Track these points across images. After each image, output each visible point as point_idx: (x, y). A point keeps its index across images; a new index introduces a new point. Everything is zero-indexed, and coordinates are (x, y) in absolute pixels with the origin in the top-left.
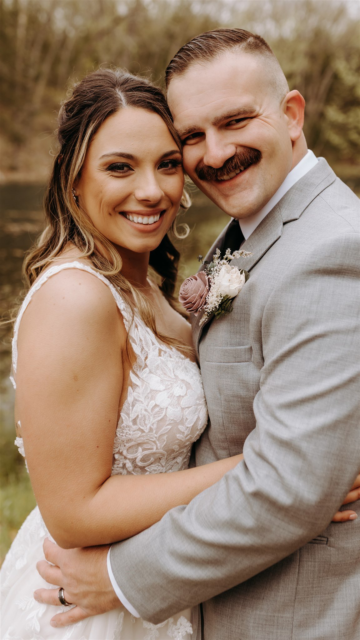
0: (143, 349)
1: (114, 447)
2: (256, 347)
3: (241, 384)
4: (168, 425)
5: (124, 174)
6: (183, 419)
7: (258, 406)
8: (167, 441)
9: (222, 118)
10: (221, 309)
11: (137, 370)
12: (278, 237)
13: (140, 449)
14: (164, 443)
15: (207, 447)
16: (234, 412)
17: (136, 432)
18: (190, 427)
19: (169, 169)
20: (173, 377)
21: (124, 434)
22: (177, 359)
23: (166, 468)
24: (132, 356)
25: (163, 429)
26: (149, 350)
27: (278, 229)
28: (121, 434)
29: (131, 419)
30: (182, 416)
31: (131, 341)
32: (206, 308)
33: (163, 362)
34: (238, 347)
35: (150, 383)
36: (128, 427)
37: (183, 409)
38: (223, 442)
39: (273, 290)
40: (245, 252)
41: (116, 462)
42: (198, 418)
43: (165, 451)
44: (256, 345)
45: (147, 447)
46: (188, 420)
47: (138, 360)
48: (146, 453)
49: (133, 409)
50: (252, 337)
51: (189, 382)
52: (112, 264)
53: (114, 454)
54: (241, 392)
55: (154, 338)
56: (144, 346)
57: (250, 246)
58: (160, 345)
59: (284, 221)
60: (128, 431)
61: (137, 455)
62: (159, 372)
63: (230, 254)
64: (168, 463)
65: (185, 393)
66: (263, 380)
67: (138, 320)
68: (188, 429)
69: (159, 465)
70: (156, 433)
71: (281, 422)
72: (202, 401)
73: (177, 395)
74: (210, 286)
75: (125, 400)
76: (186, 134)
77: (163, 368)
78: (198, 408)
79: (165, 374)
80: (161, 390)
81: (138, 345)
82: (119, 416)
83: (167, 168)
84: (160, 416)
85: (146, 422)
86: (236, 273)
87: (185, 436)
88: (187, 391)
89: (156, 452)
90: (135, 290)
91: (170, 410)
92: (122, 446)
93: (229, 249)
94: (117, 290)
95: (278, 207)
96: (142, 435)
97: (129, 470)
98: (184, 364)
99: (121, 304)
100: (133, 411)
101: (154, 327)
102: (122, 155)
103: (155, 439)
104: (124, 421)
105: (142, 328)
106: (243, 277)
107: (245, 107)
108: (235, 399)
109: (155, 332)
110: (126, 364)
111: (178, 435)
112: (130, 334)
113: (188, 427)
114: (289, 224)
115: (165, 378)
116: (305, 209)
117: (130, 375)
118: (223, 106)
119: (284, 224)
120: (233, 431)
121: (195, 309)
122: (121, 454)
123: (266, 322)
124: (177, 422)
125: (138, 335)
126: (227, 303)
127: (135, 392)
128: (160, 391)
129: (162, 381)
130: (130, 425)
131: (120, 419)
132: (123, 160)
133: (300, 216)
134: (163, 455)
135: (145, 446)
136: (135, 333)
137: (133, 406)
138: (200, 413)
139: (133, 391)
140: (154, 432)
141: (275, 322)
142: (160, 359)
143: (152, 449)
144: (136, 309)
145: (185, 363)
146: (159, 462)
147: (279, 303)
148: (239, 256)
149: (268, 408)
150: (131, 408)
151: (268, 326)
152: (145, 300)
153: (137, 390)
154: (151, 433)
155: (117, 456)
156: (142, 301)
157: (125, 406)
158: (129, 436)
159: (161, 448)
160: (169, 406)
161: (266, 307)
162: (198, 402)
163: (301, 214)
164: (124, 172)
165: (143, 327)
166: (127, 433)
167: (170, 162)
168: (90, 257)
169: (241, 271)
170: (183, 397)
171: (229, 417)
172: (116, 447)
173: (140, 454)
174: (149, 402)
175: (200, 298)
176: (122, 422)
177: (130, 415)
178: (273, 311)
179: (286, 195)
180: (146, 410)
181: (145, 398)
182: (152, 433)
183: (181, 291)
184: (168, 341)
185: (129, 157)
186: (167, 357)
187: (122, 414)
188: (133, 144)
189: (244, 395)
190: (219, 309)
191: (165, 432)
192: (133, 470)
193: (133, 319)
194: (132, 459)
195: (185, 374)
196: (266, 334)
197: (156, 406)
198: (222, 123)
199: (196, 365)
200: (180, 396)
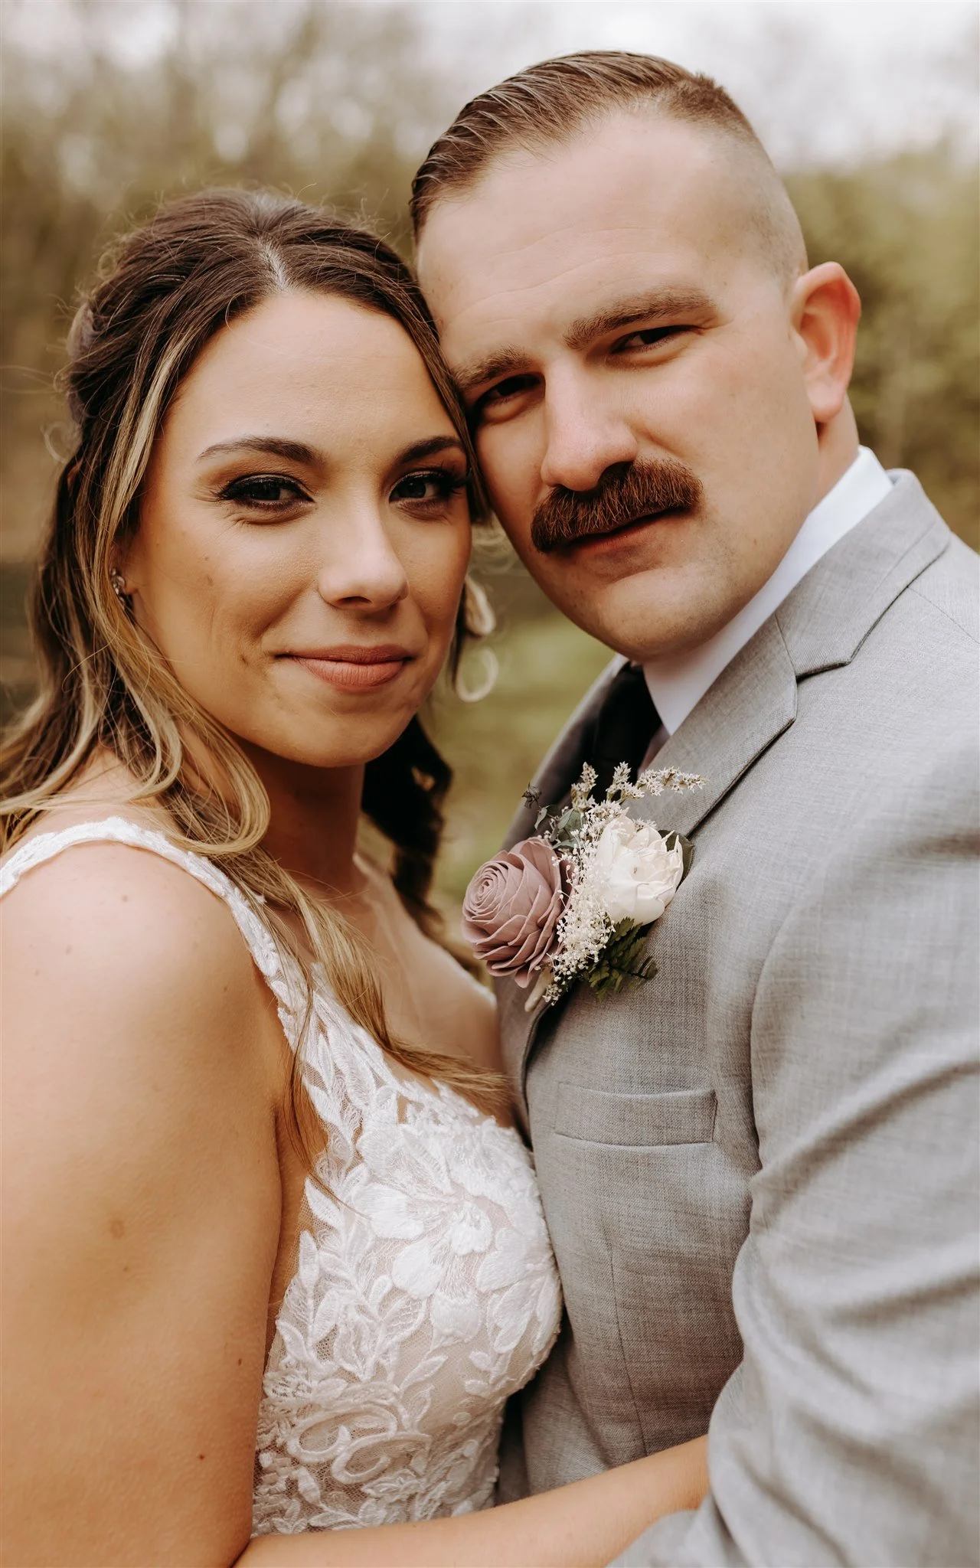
0: (346, 1102)
1: (258, 1431)
2: (729, 1096)
3: (681, 1216)
4: (436, 1352)
5: (279, 514)
6: (483, 1328)
7: (750, 1305)
8: (433, 1402)
9: (597, 322)
10: (607, 965)
11: (329, 1173)
12: (785, 722)
13: (344, 1433)
14: (424, 1411)
15: (563, 1406)
16: (657, 1304)
17: (329, 1381)
18: (507, 1354)
19: (428, 503)
20: (448, 1189)
21: (289, 1390)
22: (457, 1126)
23: (429, 1480)
24: (310, 1129)
25: (419, 1366)
26: (367, 1104)
27: (786, 698)
28: (280, 1390)
29: (311, 1341)
30: (480, 1321)
31: (305, 1081)
32: (557, 963)
33: (413, 1141)
34: (670, 1094)
35: (373, 1216)
36: (304, 1367)
37: (483, 1297)
38: (619, 1398)
39: (790, 906)
40: (679, 775)
41: (266, 1478)
42: (533, 1321)
43: (425, 1432)
44: (730, 1088)
45: (366, 1427)
46: (501, 1333)
47: (331, 1143)
48: (364, 1445)
49: (317, 1305)
50: (718, 1061)
51: (498, 1202)
52: (236, 813)
53: (258, 1453)
54: (682, 1243)
55: (382, 1060)
56: (350, 1090)
57: (688, 753)
58: (401, 1082)
59: (801, 671)
60: (302, 1379)
61: (336, 1449)
62: (402, 1176)
63: (629, 781)
64: (435, 1465)
65: (488, 1243)
66: (764, 1214)
67: (327, 1005)
68: (501, 1358)
69: (405, 1475)
70: (397, 1381)
71: (845, 1375)
72: (543, 1260)
73: (464, 1251)
74: (566, 888)
75: (292, 1276)
76: (479, 379)
77: (413, 1161)
78: (532, 1286)
79: (420, 1181)
80: (411, 1236)
81: (329, 1091)
82: (271, 1331)
83: (421, 500)
84: (409, 1325)
85: (365, 1348)
86: (650, 843)
87: (490, 1382)
88: (494, 1233)
89: (396, 1438)
90: (311, 906)
91: (443, 1304)
92: (283, 1425)
93: (624, 765)
94: (252, 907)
95: (775, 627)
96: (349, 1389)
97: (307, 1498)
98: (479, 1139)
99: (269, 958)
100: (318, 1315)
101: (379, 1023)
102: (273, 447)
103: (392, 1399)
104: (288, 1347)
105: (341, 1032)
106: (676, 858)
107: (671, 288)
108: (660, 1263)
109: (384, 1041)
110: (292, 1158)
111: (468, 1383)
112: (302, 1057)
113: (500, 1355)
114: (816, 680)
115: (423, 1196)
116: (869, 633)
117: (307, 1194)
118: (600, 283)
119: (801, 679)
120: (655, 1365)
121: (520, 963)
122: (281, 1450)
123: (769, 1017)
124: (466, 1341)
125: (330, 1055)
126: (629, 948)
127: (323, 1250)
128: (408, 1242)
129: (412, 1206)
130: (308, 1359)
131: (276, 1342)
132: (277, 465)
133: (854, 654)
134: (420, 1444)
135: (361, 1423)
136: (320, 1051)
137: (318, 1296)
138: (539, 1303)
139: (318, 1247)
140: (391, 1376)
141: (803, 1017)
142: (404, 1131)
143: (383, 1430)
144: (317, 968)
145: (484, 1136)
146: (406, 1465)
147: (815, 954)
148: (662, 790)
149: (789, 1316)
150: (310, 1302)
151: (775, 1030)
152: (349, 937)
153: (331, 1242)
154: (378, 1383)
155: (266, 1459)
156: (338, 938)
157: (291, 1298)
158: (308, 1395)
159: (412, 1426)
160: (438, 1290)
161: (767, 964)
162: (530, 1266)
163: (858, 649)
164: (281, 507)
165: (343, 1026)
166: (299, 1385)
167: (430, 479)
168: (166, 797)
169: (667, 836)
170: (482, 1254)
171: (641, 1320)
172: (262, 1430)
173: (343, 1447)
174: (371, 1282)
175: (534, 927)
176: (284, 1351)
177: (310, 1327)
178: (793, 980)
179: (799, 588)
180: (362, 1310)
181: (357, 1270)
182: (383, 1383)
183: (472, 906)
184: (427, 1064)
185: (296, 452)
186: (425, 1122)
187: (281, 1324)
188: (308, 411)
189: (692, 1253)
190: (599, 966)
191: (426, 1375)
192: (323, 1497)
193: (310, 1006)
194: (319, 1465)
195: (485, 1173)
196: (766, 1055)
197: (395, 1291)
198: (597, 339)
199: (517, 1137)
200: (472, 1253)
